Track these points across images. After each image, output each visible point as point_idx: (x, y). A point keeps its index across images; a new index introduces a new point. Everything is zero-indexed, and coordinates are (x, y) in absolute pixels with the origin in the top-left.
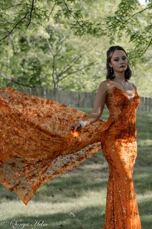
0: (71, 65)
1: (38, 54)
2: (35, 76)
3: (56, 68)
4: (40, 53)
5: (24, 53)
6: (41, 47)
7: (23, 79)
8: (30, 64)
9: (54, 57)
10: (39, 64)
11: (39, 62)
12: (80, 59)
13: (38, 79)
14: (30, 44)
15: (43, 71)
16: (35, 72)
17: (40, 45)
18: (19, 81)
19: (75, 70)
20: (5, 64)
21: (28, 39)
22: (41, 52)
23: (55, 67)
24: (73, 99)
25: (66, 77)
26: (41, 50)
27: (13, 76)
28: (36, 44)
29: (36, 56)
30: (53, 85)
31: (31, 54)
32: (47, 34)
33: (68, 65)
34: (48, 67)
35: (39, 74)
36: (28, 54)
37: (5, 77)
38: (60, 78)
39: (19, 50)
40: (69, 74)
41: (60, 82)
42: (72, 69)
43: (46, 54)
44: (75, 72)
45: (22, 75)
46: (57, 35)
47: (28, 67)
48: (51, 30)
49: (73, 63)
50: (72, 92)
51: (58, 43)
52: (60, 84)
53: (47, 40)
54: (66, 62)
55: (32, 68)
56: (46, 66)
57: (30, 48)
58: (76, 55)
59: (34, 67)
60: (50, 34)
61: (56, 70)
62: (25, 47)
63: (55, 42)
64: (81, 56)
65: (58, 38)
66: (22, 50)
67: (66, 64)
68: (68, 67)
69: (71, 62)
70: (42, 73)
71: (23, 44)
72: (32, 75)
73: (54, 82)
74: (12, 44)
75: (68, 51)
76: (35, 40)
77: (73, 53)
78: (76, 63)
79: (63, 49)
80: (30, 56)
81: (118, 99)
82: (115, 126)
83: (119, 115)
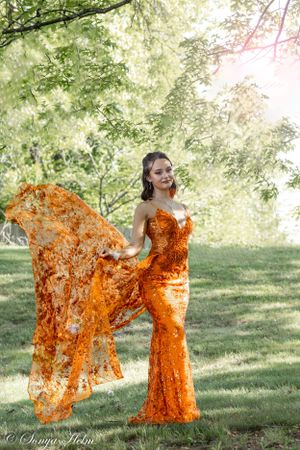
0: (126, 190)
3: (104, 195)
4: (80, 173)
6: (82, 166)
9: (101, 179)
10: (80, 190)
11: (79, 186)
14: (66, 163)
15: (87, 199)
17: (81, 162)
19: (132, 198)
21: (64, 155)
22: (83, 173)
23: (103, 193)
25: (119, 207)
26: (82, 169)
28: (75, 162)
29: (75, 179)
31: (68, 175)
32: (88, 146)
33: (122, 190)
34: (93, 194)
38: (110, 209)
39: (53, 171)
40: (124, 203)
41: (111, 214)
42: (129, 196)
43: (89, 176)
44: (133, 200)
46: (104, 148)
49: (129, 187)
51: (107, 160)
52: (110, 217)
53: (91, 155)
54: (120, 186)
56: (90, 193)
57: (67, 167)
58: (132, 176)
60: (95, 146)
61: (104, 198)
62: (60, 166)
63: (102, 159)
65: (106, 152)
66: (56, 171)
67: (119, 190)
68: (122, 193)
69: (127, 186)
71: (57, 162)
74: (41, 162)
75: (122, 170)
76: (74, 155)
77: (130, 173)
78: (133, 187)
79: (115, 167)
80: (66, 179)
81: (163, 225)
82: (159, 264)
83: (165, 249)
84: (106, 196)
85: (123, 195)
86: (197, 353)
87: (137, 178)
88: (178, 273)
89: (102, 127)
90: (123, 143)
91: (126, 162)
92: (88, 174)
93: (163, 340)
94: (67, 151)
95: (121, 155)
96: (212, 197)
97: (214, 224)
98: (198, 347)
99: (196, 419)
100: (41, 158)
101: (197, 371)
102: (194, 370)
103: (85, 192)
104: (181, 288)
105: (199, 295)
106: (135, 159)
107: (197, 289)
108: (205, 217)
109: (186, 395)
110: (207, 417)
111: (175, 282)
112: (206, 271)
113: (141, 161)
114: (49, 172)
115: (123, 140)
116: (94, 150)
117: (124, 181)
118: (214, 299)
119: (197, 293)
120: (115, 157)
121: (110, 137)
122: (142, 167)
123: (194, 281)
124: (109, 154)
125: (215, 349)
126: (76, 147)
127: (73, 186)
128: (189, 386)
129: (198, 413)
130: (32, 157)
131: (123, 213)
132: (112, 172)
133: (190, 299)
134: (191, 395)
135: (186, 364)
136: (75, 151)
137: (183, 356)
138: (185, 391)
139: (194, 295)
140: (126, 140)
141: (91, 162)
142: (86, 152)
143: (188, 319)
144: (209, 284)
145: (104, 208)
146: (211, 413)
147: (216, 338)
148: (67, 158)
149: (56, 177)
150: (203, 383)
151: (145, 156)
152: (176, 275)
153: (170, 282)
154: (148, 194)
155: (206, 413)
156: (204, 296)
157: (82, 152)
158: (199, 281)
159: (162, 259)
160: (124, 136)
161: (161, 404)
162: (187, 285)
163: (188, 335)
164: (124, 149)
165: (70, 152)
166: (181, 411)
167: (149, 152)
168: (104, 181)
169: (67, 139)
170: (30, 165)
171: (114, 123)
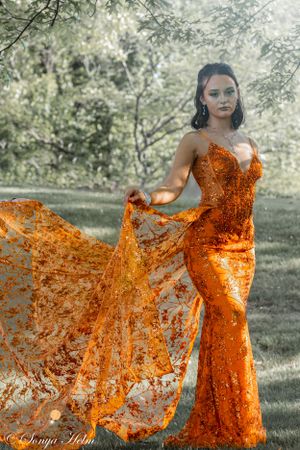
0: (172, 114)
1: (104, 92)
2: (100, 136)
3: (142, 120)
4: (109, 89)
5: (77, 89)
6: (113, 79)
7: (75, 141)
8: (89, 112)
9: (138, 98)
10: (107, 112)
11: (107, 107)
12: (191, 103)
13: (105, 143)
14: (91, 74)
15: (117, 126)
16: (100, 127)
17: (110, 74)
18: (66, 145)
19: (181, 125)
20: (40, 112)
21: (86, 62)
22: (112, 88)
23: (140, 117)
25: (162, 138)
26: (112, 83)
27: (53, 136)
28: (102, 73)
29: (100, 95)
30: (136, 154)
31: (91, 92)
32: (121, 51)
33: (166, 114)
34: (125, 118)
35: (107, 131)
36: (84, 91)
37: (38, 138)
38: (149, 141)
39: (70, 84)
40: (169, 132)
41: (150, 148)
42: (176, 123)
43: (122, 93)
44: (181, 129)
45: (72, 133)
46: (145, 55)
47: (85, 118)
48: (134, 44)
49: (176, 110)
51: (147, 71)
52: (149, 152)
53: (125, 64)
54: (163, 108)
55: (94, 120)
56: (122, 117)
57: (90, 79)
58: (182, 95)
59: (98, 118)
60: (130, 51)
61: (141, 124)
62: (82, 78)
63: (142, 69)
65: (147, 61)
66: (75, 85)
67: (162, 113)
68: (164, 119)
69: (173, 108)
70: (113, 129)
71: (77, 72)
72: (93, 135)
73: (137, 147)
74: (55, 71)
75: (167, 86)
76: (100, 63)
77: (178, 90)
78: (182, 110)
79: (158, 82)
80: (90, 97)
81: (218, 166)
82: (212, 221)
83: (220, 199)
84: (145, 122)
85: (168, 121)
86: (265, 348)
87: (188, 97)
88: (239, 235)
89: (143, 25)
90: (171, 49)
91: (174, 75)
92: (120, 89)
93: (217, 329)
94: (91, 57)
95: (166, 65)
96: (293, 128)
97: (294, 165)
98: (267, 340)
99: (261, 442)
100: (55, 66)
101: (264, 373)
102: (259, 372)
103: (113, 115)
104: (244, 255)
105: (270, 266)
106: (186, 71)
107: (268, 257)
108: (283, 156)
109: (247, 409)
110: (276, 441)
111: (235, 246)
112: (282, 232)
113: (195, 75)
114: (64, 87)
115: (172, 44)
116: (131, 57)
117: (170, 102)
118: (292, 272)
119: (268, 262)
120: (159, 66)
121: (154, 39)
122: (196, 82)
123: (264, 245)
124: (151, 64)
125: (291, 343)
126: (105, 51)
127: (98, 107)
128: (251, 395)
129: (263, 433)
130: (42, 65)
131: (168, 146)
132: (152, 88)
133: (256, 271)
134: (255, 408)
135: (248, 364)
136: (103, 57)
137: (245, 353)
138: (247, 403)
139: (263, 266)
140: (176, 45)
141: (124, 73)
142: (118, 59)
143: (253, 299)
144: (285, 251)
145: (140, 139)
146: (281, 434)
147: (292, 328)
148: (91, 67)
149: (74, 93)
150: (271, 391)
151: (201, 67)
152: (236, 237)
153: (227, 247)
154: (201, 120)
155: (275, 433)
156: (278, 267)
157: (113, 59)
158: (271, 245)
159: (216, 215)
160: (175, 38)
161: (212, 420)
162: (253, 251)
163: (252, 322)
164: (172, 57)
165: (96, 58)
166: (240, 431)
167: (206, 62)
168: (141, 100)
169: (93, 41)
170: (40, 76)
171: (160, 20)
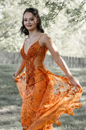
0: (7, 30)
12: (15, 25)
24: (9, 58)
33: (5, 30)
40: (6, 37)
42: (8, 34)
44: (10, 36)
49: (9, 28)
50: (8, 53)
54: (3, 27)
58: (11, 22)
64: (16, 23)
67: (3, 29)
68: (4, 32)
69: (8, 27)
75: (5, 18)
77: (9, 20)
78: (11, 28)
117: (6, 24)
131: (5, 43)
